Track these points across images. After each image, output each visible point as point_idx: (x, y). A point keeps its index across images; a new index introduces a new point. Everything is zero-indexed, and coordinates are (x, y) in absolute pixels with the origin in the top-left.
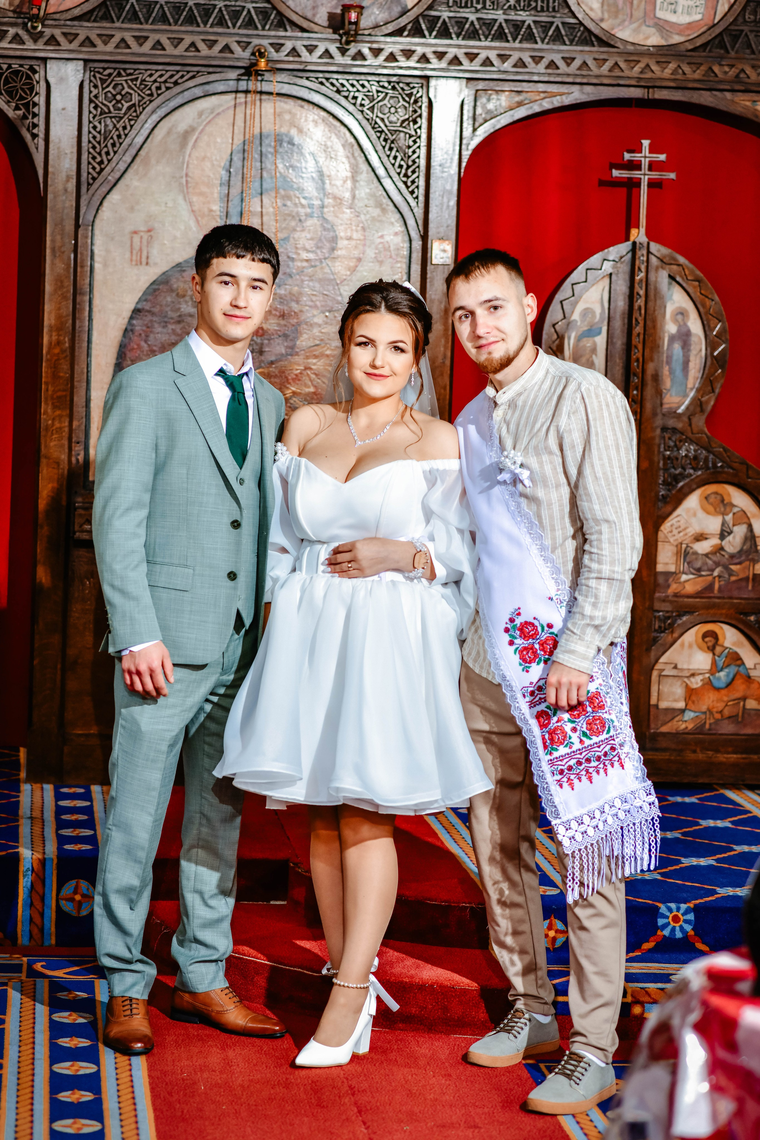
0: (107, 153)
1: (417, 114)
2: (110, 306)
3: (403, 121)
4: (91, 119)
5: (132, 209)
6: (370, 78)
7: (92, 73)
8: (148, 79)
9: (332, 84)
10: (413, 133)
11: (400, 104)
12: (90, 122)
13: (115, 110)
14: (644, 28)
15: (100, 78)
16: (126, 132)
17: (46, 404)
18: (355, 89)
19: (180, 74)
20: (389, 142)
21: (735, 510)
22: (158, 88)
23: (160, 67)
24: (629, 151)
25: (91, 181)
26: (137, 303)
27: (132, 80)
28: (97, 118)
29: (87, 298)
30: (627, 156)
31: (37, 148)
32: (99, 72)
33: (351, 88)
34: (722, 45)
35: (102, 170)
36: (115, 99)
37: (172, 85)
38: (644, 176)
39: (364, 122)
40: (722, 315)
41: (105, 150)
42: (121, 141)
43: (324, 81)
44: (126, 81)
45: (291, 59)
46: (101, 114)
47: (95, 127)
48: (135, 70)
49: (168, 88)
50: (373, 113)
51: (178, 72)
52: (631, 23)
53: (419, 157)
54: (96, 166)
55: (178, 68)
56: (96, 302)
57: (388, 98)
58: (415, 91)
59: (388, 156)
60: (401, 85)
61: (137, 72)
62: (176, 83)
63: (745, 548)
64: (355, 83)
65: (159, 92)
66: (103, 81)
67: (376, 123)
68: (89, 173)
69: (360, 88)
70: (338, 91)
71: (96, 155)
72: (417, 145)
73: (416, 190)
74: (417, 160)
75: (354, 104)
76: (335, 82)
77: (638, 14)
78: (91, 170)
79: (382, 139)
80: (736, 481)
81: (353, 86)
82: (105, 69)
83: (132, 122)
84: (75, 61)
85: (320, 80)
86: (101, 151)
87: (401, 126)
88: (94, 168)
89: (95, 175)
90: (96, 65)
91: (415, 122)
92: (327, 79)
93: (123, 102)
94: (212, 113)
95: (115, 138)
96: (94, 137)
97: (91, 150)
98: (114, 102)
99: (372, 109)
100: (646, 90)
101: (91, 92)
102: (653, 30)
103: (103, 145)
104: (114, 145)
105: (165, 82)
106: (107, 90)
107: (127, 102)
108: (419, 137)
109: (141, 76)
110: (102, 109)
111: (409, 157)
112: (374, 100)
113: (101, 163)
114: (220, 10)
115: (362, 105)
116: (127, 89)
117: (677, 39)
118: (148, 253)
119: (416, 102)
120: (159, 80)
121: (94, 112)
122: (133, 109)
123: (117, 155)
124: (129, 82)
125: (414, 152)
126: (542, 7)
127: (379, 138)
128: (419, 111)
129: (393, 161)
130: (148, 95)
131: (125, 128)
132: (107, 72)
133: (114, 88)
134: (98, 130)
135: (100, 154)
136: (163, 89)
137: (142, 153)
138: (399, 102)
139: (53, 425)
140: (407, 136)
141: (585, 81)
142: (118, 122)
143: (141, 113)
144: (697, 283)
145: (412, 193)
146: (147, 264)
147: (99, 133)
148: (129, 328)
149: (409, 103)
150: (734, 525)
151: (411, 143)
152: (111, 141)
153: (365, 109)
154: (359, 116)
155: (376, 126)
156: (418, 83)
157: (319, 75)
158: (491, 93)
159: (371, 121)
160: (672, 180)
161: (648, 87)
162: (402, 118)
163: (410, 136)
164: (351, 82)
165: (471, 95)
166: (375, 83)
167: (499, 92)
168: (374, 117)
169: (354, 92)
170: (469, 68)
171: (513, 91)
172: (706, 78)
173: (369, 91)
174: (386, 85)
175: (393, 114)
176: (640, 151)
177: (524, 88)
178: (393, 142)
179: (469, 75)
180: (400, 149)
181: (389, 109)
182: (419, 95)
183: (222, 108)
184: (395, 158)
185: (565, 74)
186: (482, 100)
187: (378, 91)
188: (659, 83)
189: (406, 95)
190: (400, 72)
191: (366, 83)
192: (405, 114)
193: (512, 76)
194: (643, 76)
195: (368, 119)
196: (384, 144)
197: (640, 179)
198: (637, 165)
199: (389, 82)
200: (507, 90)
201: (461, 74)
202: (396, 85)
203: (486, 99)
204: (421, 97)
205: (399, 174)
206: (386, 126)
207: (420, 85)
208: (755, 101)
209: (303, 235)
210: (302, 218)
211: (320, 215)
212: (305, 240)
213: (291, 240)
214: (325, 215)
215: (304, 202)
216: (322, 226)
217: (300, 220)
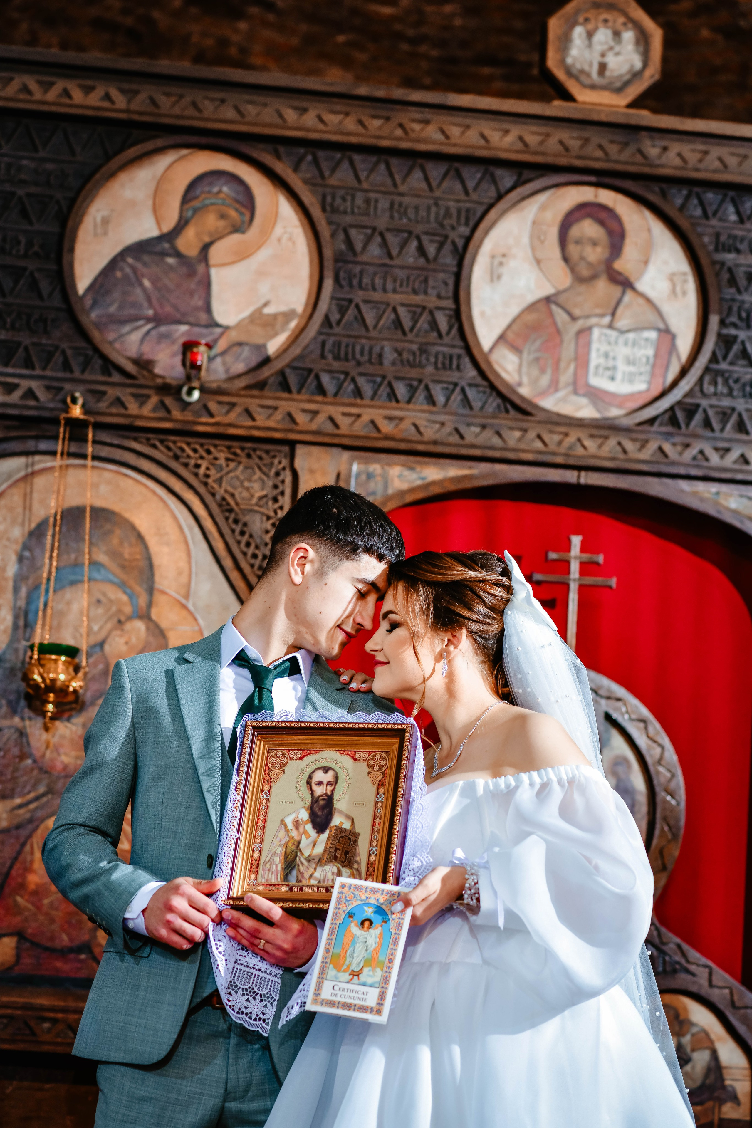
1: (278, 491)
3: (261, 498)
6: (217, 442)
9: (169, 449)
10: (272, 514)
11: (256, 477)
14: (574, 398)
18: (197, 455)
20: (240, 525)
21: (695, 1030)
24: (555, 550)
30: (553, 556)
33: (192, 454)
34: (674, 421)
38: (575, 580)
39: (208, 498)
40: (675, 767)
43: (158, 444)
45: (114, 410)
50: (220, 486)
52: (557, 390)
57: (241, 468)
58: (276, 461)
59: (239, 542)
60: (258, 453)
63: (708, 1082)
64: (198, 447)
67: (224, 499)
69: (204, 454)
70: (176, 457)
75: (196, 475)
76: (171, 445)
77: (566, 376)
79: (231, 520)
80: (694, 989)
81: (195, 451)
85: (152, 442)
87: (257, 504)
91: (275, 500)
92: (162, 441)
94: (10, 478)
99: (219, 481)
100: (575, 473)
102: (584, 401)
112: (222, 470)
114: (26, 349)
115: (207, 476)
117: (614, 412)
119: (277, 474)
126: (443, 364)
127: (227, 519)
128: (281, 488)
129: (245, 549)
138: (254, 474)
140: (265, 518)
141: (497, 454)
144: (642, 725)
149: (267, 475)
150: (693, 1050)
151: (269, 527)
153: (210, 481)
154: (202, 489)
155: (224, 503)
156: (280, 451)
157: (151, 436)
158: (375, 468)
159: (218, 497)
160: (610, 587)
161: (579, 468)
162: (258, 495)
163: (269, 518)
164: (193, 446)
165: (350, 470)
166: (225, 449)
167: (386, 468)
168: (222, 491)
169: (196, 459)
170: (348, 433)
171: (403, 465)
172: (654, 459)
173: (216, 459)
174: (238, 451)
175: (247, 489)
176: (568, 549)
177: (419, 463)
178: (245, 525)
179: (346, 441)
180: (254, 534)
181: (242, 482)
182: (281, 466)
183: (22, 474)
184: (248, 544)
185: (472, 446)
186: (364, 477)
187: (227, 459)
188: (592, 462)
189: (265, 465)
190: (256, 433)
191: (212, 449)
192: (263, 489)
193: (402, 446)
194: (572, 453)
195: (213, 495)
196: (234, 526)
197: (568, 585)
198: (564, 566)
199: (243, 449)
200: (396, 464)
201: (336, 441)
202: (252, 453)
203: (370, 476)
204: (284, 469)
205: (252, 566)
206: (237, 504)
207: (283, 455)
208: (718, 493)
209: (122, 641)
210: (123, 618)
211: (145, 616)
212: (124, 648)
213: (107, 648)
214: (154, 616)
215: (125, 598)
216: (148, 629)
217: (120, 622)
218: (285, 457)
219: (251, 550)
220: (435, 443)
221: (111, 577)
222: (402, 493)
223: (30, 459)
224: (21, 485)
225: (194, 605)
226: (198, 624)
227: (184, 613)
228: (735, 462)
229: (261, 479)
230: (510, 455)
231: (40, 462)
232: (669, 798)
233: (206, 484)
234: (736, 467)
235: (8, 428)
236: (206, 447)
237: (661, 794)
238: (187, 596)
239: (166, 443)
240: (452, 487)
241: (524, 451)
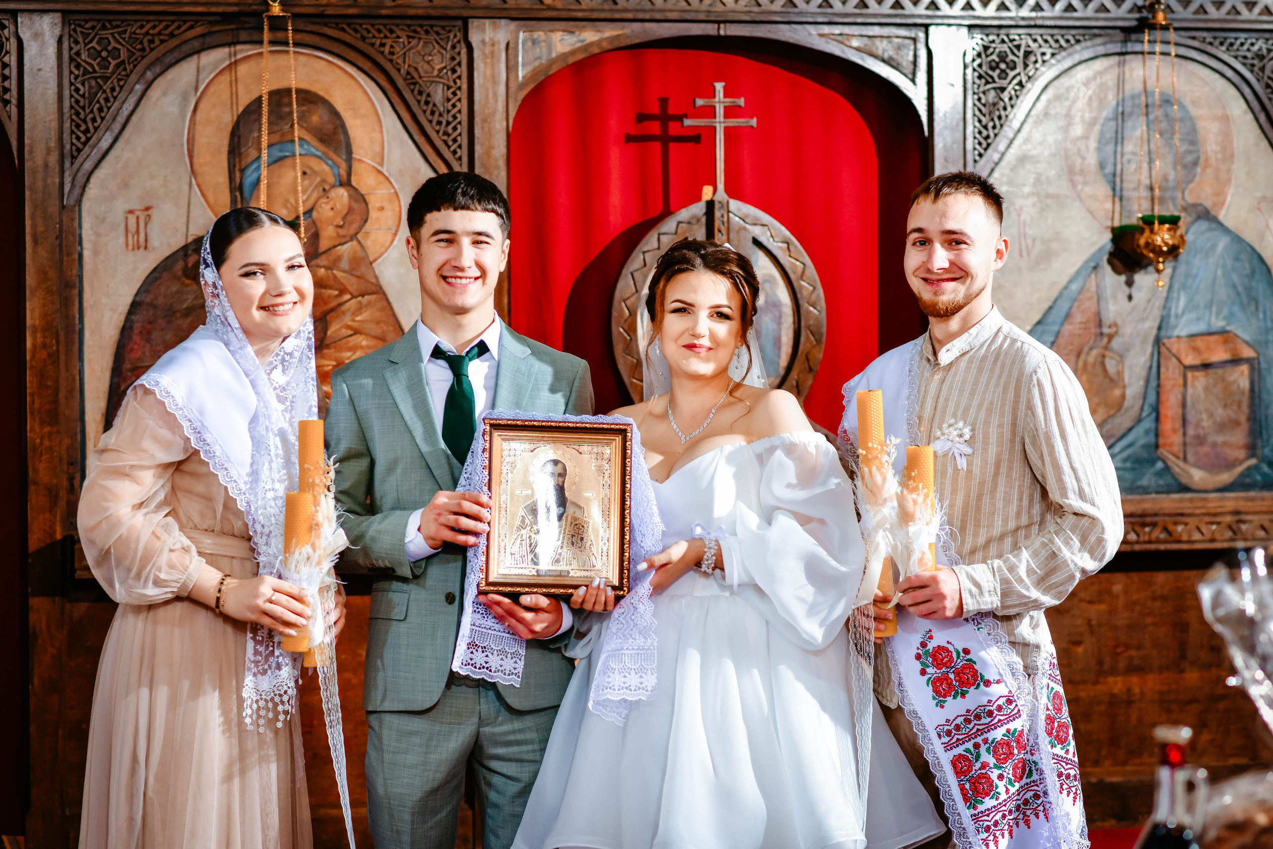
0: (94, 120)
1: (456, 62)
2: (104, 300)
3: (441, 70)
4: (73, 81)
5: (125, 185)
6: (398, 22)
7: (73, 26)
8: (138, 31)
9: (356, 31)
10: (452, 84)
11: (435, 51)
12: (71, 84)
13: (101, 69)
15: (81, 32)
16: (115, 94)
17: (33, 419)
19: (176, 24)
20: (424, 95)
22: (151, 42)
23: (152, 18)
24: (700, 97)
25: (75, 154)
26: (136, 295)
27: (119, 33)
28: (79, 80)
29: (76, 291)
30: (700, 102)
31: (10, 117)
32: (80, 26)
33: (377, 35)
35: (88, 139)
36: (100, 56)
37: (166, 38)
38: (720, 123)
39: (394, 73)
40: (815, 281)
41: (91, 116)
42: (109, 105)
43: (345, 26)
44: (112, 34)
46: (84, 75)
47: (77, 90)
48: (123, 21)
49: (162, 42)
50: (404, 62)
51: (173, 22)
53: (460, 111)
54: (81, 135)
55: (172, 18)
56: (87, 295)
57: (421, 43)
58: (452, 35)
59: (425, 112)
60: (435, 29)
61: (125, 23)
62: (172, 35)
64: (381, 27)
65: (152, 46)
66: (85, 36)
67: (408, 73)
68: (72, 144)
69: (388, 35)
70: (363, 38)
71: (80, 122)
72: (457, 98)
73: (458, 150)
74: (458, 115)
75: (382, 53)
76: (358, 27)
78: (74, 141)
79: (416, 92)
81: (379, 31)
82: (87, 21)
83: (122, 83)
84: (52, 15)
85: (340, 26)
86: (86, 117)
87: (437, 76)
88: (78, 138)
89: (79, 145)
90: (76, 17)
91: (454, 71)
92: (349, 25)
93: (109, 59)
94: (216, 69)
95: (102, 102)
96: (77, 102)
97: (74, 117)
98: (98, 60)
99: (403, 57)
100: (716, 26)
101: (71, 49)
103: (88, 111)
104: (101, 110)
105: (159, 33)
106: (90, 45)
107: (114, 59)
108: (459, 88)
109: (129, 28)
110: (85, 68)
111: (449, 112)
112: (404, 47)
113: (87, 131)
115: (391, 53)
116: (113, 44)
118: (146, 235)
119: (454, 47)
120: (151, 32)
121: (76, 72)
122: (121, 68)
123: (105, 122)
124: (116, 35)
125: (454, 106)
127: (412, 91)
128: (458, 60)
129: (430, 118)
130: (140, 50)
131: (113, 89)
132: (88, 25)
133: (98, 43)
134: (81, 92)
135: (85, 121)
136: (157, 42)
137: (135, 118)
138: (434, 48)
139: (41, 443)
140: (445, 87)
141: (647, 16)
142: (105, 84)
143: (131, 71)
144: (785, 245)
145: (455, 152)
146: (146, 248)
147: (83, 96)
148: (128, 325)
149: (445, 49)
151: (451, 96)
152: (97, 105)
153: (395, 57)
154: (388, 67)
155: (409, 77)
156: (454, 26)
157: (339, 21)
158: (540, 35)
159: (402, 71)
160: (752, 127)
161: (719, 22)
162: (438, 67)
163: (449, 88)
164: (376, 27)
165: (517, 38)
166: (406, 28)
167: (549, 34)
168: (406, 66)
169: (381, 39)
170: (514, 6)
171: (563, 31)
172: (784, 10)
173: (398, 37)
174: (419, 29)
175: (428, 62)
176: (713, 96)
177: (577, 27)
178: (429, 95)
179: (514, 14)
180: (437, 103)
181: (424, 56)
182: (455, 40)
183: (227, 63)
184: (433, 113)
185: (626, 10)
186: (530, 43)
187: (409, 37)
188: (730, 17)
189: (441, 39)
190: (432, 12)
191: (394, 28)
192: (442, 62)
193: (564, 14)
194: (712, 9)
195: (399, 70)
196: (419, 98)
197: (715, 128)
198: (710, 112)
199: (421, 26)
200: (558, 30)
201: (505, 14)
202: (429, 29)
203: (534, 42)
204: (459, 42)
205: (438, 132)
206: (420, 77)
207: (457, 28)
208: (841, 34)
209: (328, 207)
210: (327, 187)
211: (346, 183)
212: (331, 214)
213: (315, 214)
214: (354, 184)
215: (326, 168)
216: (350, 196)
217: (324, 190)
218: (459, 30)
219: (436, 118)
220: (592, 10)
221: (313, 150)
222: (564, 56)
223: (232, 49)
224: (227, 73)
225: (388, 170)
226: (394, 187)
227: (381, 178)
228: (856, 7)
229: (439, 52)
230: (658, 16)
231: (242, 51)
232: (811, 309)
233: (391, 61)
234: (857, 11)
235: (211, 23)
236: (388, 27)
237: (805, 306)
238: (381, 164)
239: (352, 26)
240: (606, 46)
241: (670, 11)
